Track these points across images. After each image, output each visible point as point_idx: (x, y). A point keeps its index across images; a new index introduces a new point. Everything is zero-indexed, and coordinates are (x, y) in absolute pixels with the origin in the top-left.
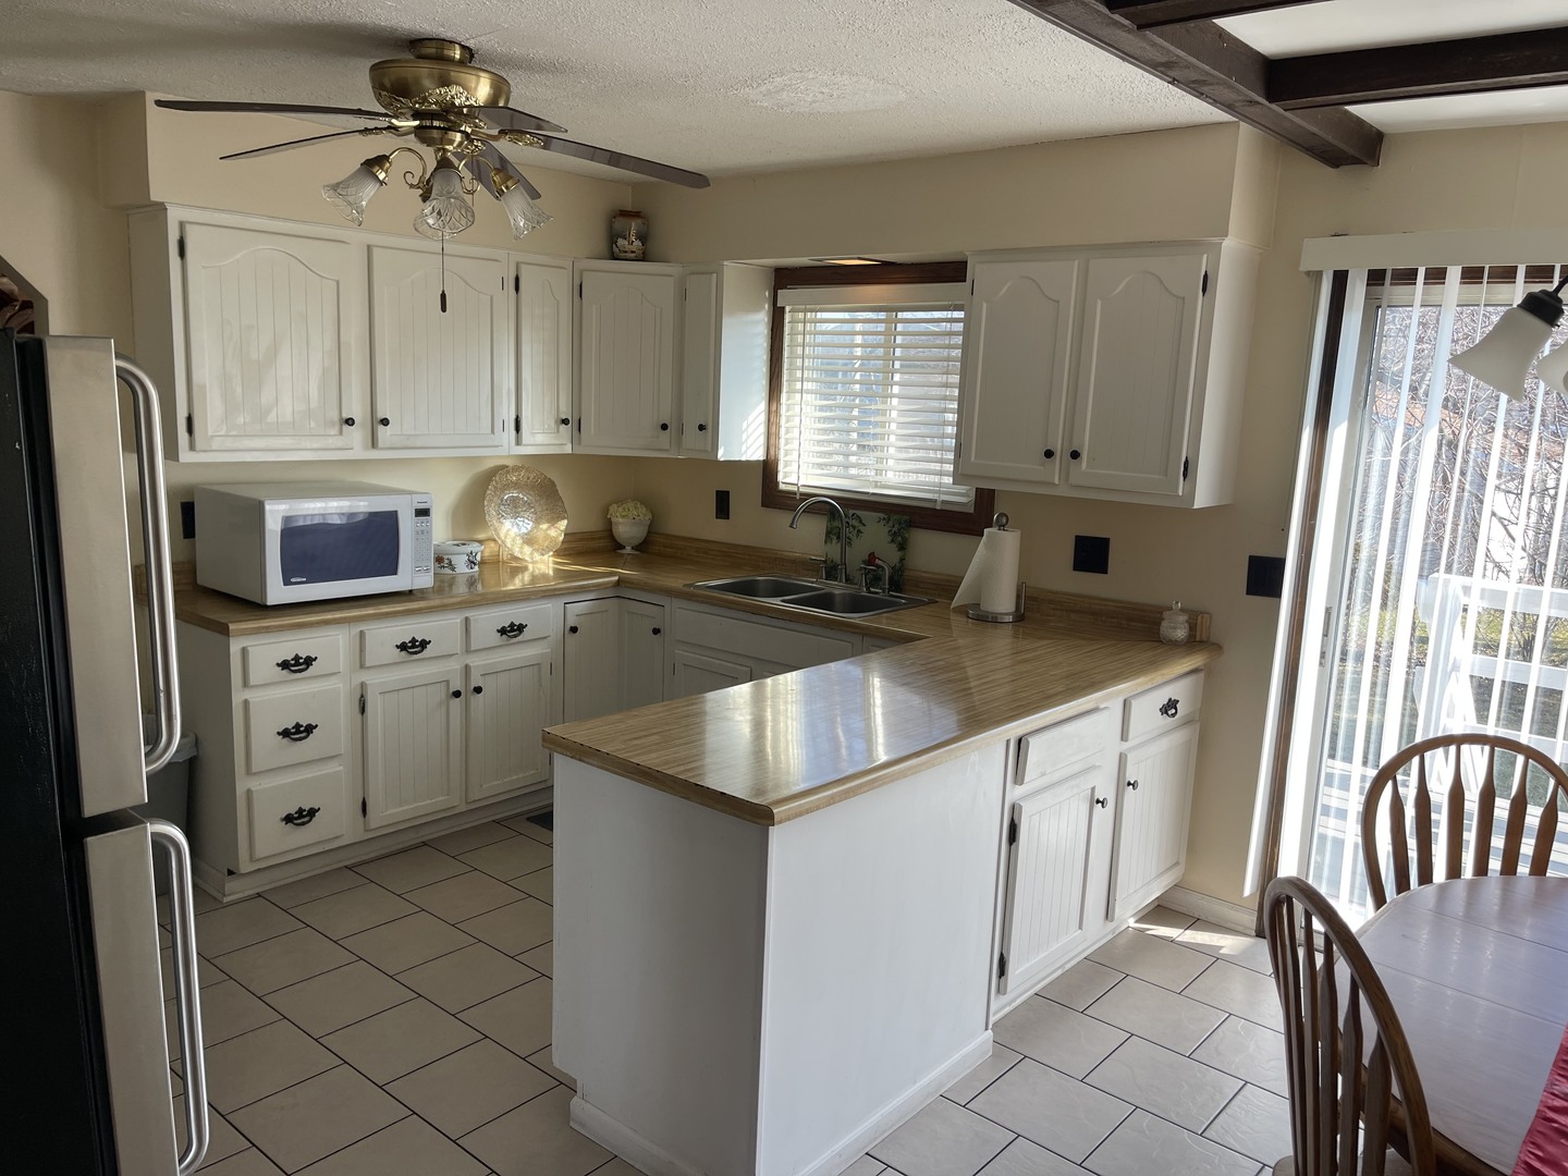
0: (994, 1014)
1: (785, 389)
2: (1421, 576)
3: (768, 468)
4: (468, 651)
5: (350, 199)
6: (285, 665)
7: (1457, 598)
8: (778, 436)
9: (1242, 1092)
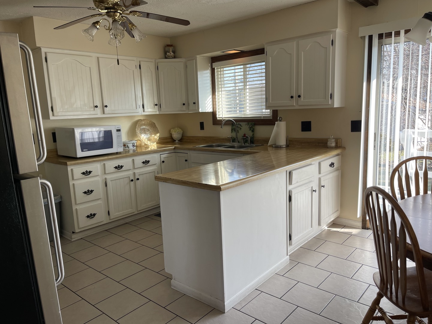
0: (289, 253)
1: (216, 91)
2: (400, 131)
3: (214, 114)
4: (134, 168)
5: (90, 33)
6: (83, 173)
7: (411, 136)
8: (216, 104)
9: (362, 267)
